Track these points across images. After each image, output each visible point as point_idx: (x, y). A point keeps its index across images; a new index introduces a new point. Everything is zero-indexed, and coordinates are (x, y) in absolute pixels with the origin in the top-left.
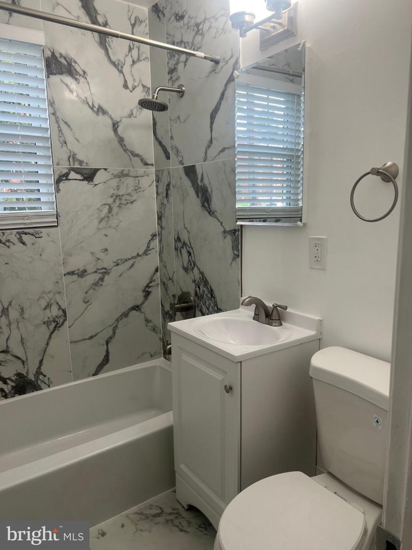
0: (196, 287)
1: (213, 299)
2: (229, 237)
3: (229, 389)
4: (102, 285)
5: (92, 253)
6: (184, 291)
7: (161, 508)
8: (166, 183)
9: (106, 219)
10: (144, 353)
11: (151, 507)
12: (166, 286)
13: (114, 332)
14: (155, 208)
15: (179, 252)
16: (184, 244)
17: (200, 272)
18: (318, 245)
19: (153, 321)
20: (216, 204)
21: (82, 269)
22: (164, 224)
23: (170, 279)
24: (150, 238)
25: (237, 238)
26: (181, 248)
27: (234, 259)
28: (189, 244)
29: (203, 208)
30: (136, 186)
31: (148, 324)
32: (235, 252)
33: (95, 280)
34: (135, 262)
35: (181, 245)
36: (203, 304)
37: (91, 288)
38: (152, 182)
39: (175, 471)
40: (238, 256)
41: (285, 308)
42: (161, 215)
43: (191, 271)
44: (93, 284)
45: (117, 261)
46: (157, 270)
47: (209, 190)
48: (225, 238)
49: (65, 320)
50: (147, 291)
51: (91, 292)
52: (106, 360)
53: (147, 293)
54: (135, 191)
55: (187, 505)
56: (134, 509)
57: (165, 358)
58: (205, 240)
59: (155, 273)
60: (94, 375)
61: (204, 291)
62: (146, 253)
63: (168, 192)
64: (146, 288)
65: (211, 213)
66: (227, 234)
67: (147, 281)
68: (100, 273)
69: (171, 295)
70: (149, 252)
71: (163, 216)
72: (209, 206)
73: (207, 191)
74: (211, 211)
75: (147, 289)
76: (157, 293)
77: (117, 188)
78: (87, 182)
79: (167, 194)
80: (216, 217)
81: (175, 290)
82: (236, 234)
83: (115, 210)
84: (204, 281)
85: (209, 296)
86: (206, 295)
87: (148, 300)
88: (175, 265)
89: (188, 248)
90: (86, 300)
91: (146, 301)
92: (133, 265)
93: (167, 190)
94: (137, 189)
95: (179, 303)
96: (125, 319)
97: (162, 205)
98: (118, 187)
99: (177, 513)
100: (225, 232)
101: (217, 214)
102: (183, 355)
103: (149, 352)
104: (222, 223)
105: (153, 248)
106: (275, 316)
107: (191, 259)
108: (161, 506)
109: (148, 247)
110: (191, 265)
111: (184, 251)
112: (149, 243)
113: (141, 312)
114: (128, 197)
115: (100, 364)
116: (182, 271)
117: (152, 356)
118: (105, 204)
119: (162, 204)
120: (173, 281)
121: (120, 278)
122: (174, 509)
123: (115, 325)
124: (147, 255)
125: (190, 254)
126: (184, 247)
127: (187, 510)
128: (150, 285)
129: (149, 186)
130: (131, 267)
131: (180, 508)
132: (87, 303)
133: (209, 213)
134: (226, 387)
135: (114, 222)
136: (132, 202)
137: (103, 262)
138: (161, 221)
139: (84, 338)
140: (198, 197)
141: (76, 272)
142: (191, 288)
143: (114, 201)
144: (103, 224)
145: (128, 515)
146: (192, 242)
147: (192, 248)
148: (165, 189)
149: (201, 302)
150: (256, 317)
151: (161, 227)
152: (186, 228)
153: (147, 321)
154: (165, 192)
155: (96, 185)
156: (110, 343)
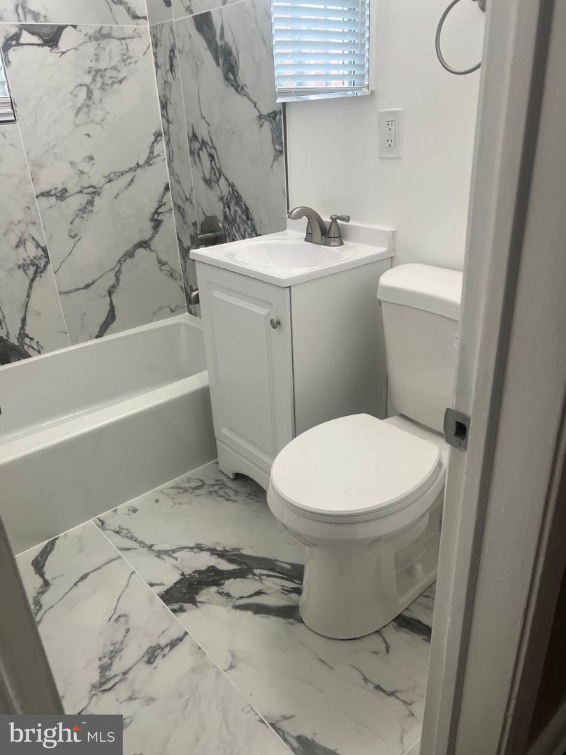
0: (224, 208)
1: (249, 222)
2: (267, 125)
3: (276, 324)
4: (92, 211)
5: (72, 164)
6: (208, 215)
7: (201, 481)
8: (169, 48)
9: (86, 109)
10: (161, 308)
11: (189, 480)
12: (182, 211)
13: (118, 279)
14: (156, 91)
15: (196, 156)
16: (204, 143)
17: (229, 183)
18: (391, 121)
19: (169, 263)
20: (245, 73)
21: (60, 188)
22: (171, 117)
23: (187, 199)
24: (153, 138)
25: (278, 125)
26: (199, 150)
27: (276, 158)
28: (210, 143)
29: (226, 82)
30: (124, 55)
31: (162, 268)
32: (278, 147)
33: (81, 204)
34: (134, 176)
35: (199, 145)
36: (236, 231)
37: (77, 216)
38: (148, 48)
39: (215, 439)
40: (281, 152)
41: (347, 219)
42: (166, 101)
43: (216, 185)
44: (79, 210)
45: (109, 175)
46: (167, 188)
47: (234, 51)
48: (261, 126)
49: (47, 263)
50: (156, 220)
51: (77, 221)
52: (112, 316)
53: (157, 224)
54: (123, 63)
55: (233, 474)
56: (170, 483)
57: (190, 312)
58: (233, 133)
59: (164, 193)
60: (98, 337)
61: (236, 211)
62: (148, 162)
63: (174, 63)
64: (154, 216)
65: (238, 88)
66: (263, 120)
67: (155, 205)
68: (87, 194)
69: (190, 223)
70: (154, 160)
71: (168, 102)
72: (235, 78)
73: (230, 53)
74: (238, 86)
75: (156, 216)
76: (171, 222)
77: (95, 57)
78: (50, 48)
79: (172, 65)
80: (247, 95)
81: (195, 216)
82: (277, 118)
83: (97, 94)
84: (235, 196)
85: (244, 217)
86: (240, 217)
87: (159, 233)
88: (192, 177)
89: (208, 148)
90: (72, 234)
91: (157, 233)
92: (132, 180)
93: (171, 59)
94: (126, 58)
95: (203, 232)
96: (130, 260)
97: (165, 85)
98: (97, 57)
99: (223, 484)
100: (260, 117)
101: (248, 90)
102: (214, 291)
103: (168, 306)
104: (255, 104)
105: (159, 155)
106: (333, 233)
107: (214, 166)
108: (201, 479)
109: (151, 153)
110: (215, 174)
111: (204, 155)
112: (152, 146)
113: (152, 251)
114: (114, 73)
115: (105, 322)
116: (203, 186)
117: (172, 311)
118: (81, 85)
119: (166, 82)
120: (191, 202)
121: (116, 200)
122: (218, 481)
123: (117, 269)
124: (151, 165)
125: (213, 158)
126: (204, 148)
127: (233, 480)
128: (160, 211)
129: (144, 54)
130: (130, 184)
131: (225, 478)
132: (74, 237)
133: (236, 90)
134: (272, 321)
135: (97, 114)
136: (120, 82)
137: (89, 177)
138: (167, 111)
139: (77, 287)
140: (218, 65)
141: (52, 193)
142: (217, 210)
143: (94, 80)
144: (82, 116)
145: (162, 490)
146: (214, 138)
147: (215, 148)
148: (168, 57)
149: (234, 228)
150: (309, 238)
151: (168, 121)
152: (204, 118)
153: (161, 263)
154: (169, 63)
155: (63, 53)
156: (115, 294)
